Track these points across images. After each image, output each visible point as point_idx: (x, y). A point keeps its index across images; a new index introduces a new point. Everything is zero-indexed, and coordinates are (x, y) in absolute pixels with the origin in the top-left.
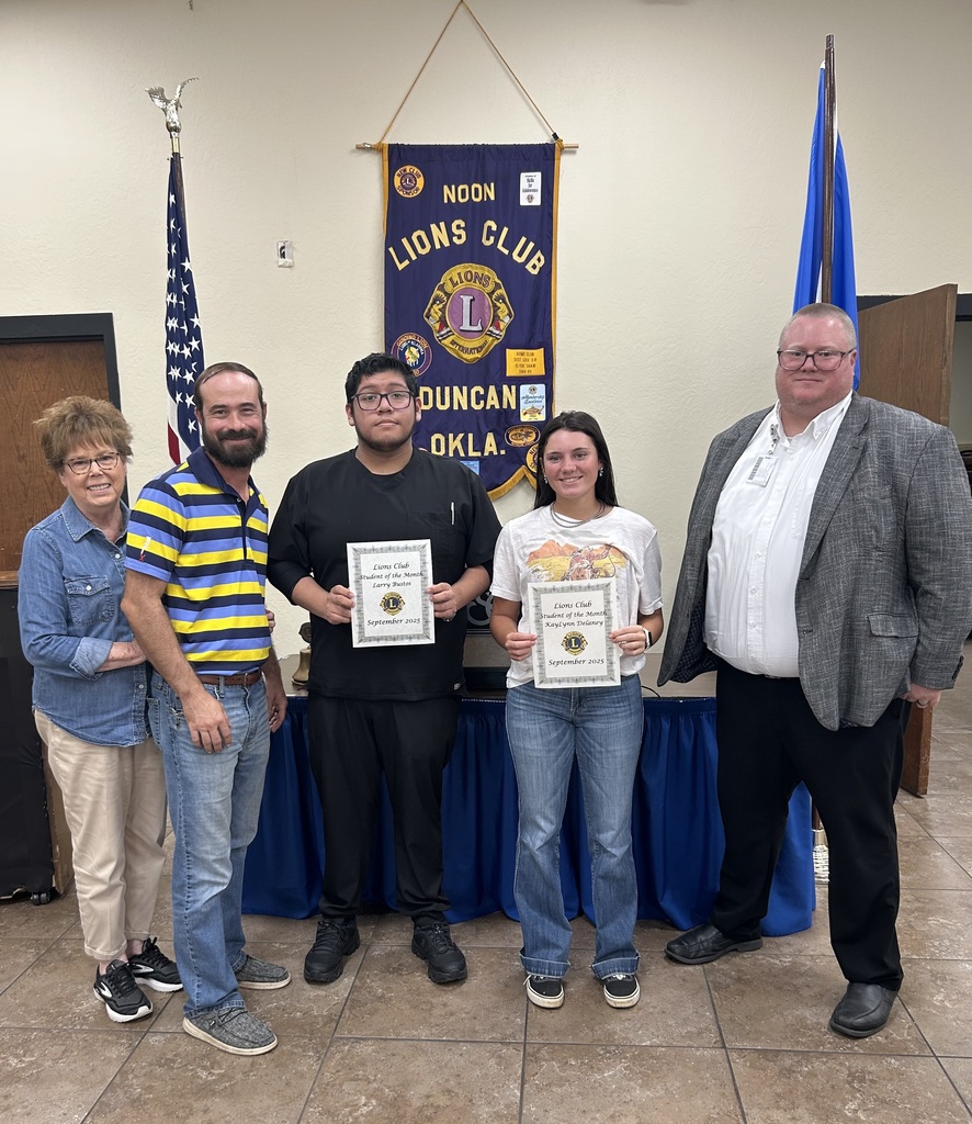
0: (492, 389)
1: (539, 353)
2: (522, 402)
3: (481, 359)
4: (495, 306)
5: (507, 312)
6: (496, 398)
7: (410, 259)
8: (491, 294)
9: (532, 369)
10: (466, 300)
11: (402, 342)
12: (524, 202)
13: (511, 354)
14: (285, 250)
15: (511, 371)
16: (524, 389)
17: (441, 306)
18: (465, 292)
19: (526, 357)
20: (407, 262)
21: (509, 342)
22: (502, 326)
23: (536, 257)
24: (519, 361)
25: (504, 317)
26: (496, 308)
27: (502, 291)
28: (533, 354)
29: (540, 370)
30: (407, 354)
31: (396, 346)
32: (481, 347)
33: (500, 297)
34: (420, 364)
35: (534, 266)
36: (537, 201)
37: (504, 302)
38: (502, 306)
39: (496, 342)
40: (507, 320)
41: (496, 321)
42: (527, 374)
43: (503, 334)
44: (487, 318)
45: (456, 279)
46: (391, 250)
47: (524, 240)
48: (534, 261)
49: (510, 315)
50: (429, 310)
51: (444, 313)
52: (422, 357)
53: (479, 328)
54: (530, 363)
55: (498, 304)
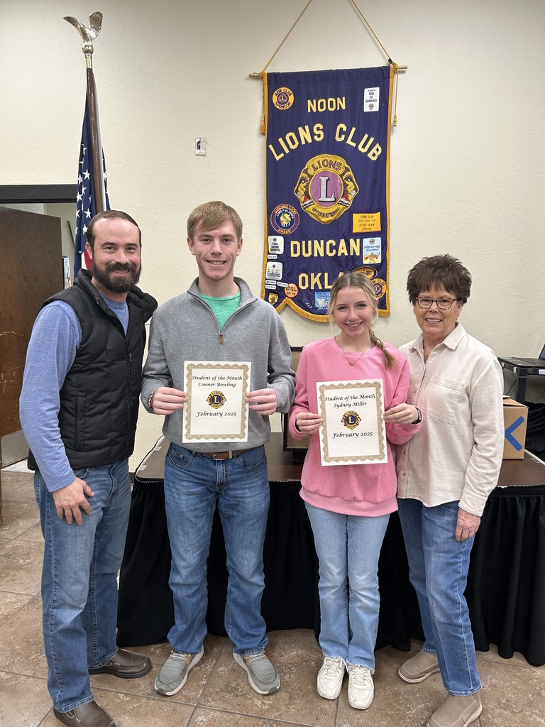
0: (342, 242)
1: (377, 216)
2: (364, 250)
3: (333, 222)
4: (345, 183)
5: (354, 187)
6: (345, 248)
7: (284, 152)
8: (342, 176)
9: (372, 227)
10: (324, 179)
11: (278, 210)
12: (366, 109)
13: (356, 217)
14: (201, 144)
15: (357, 229)
16: (366, 241)
17: (305, 184)
18: (323, 174)
19: (367, 218)
20: (282, 155)
21: (355, 209)
22: (350, 197)
23: (375, 148)
24: (361, 222)
25: (351, 191)
26: (346, 185)
27: (350, 173)
28: (373, 217)
29: (378, 228)
30: (282, 218)
31: (274, 213)
32: (334, 213)
33: (349, 178)
34: (291, 225)
35: (374, 154)
36: (376, 108)
37: (352, 181)
38: (350, 184)
39: (346, 209)
40: (354, 193)
41: (345, 194)
42: (368, 231)
43: (351, 203)
44: (339, 192)
45: (316, 165)
46: (271, 147)
47: (366, 136)
48: (374, 150)
49: (356, 189)
50: (298, 188)
51: (307, 189)
52: (292, 220)
53: (333, 199)
54: (371, 223)
55: (347, 182)
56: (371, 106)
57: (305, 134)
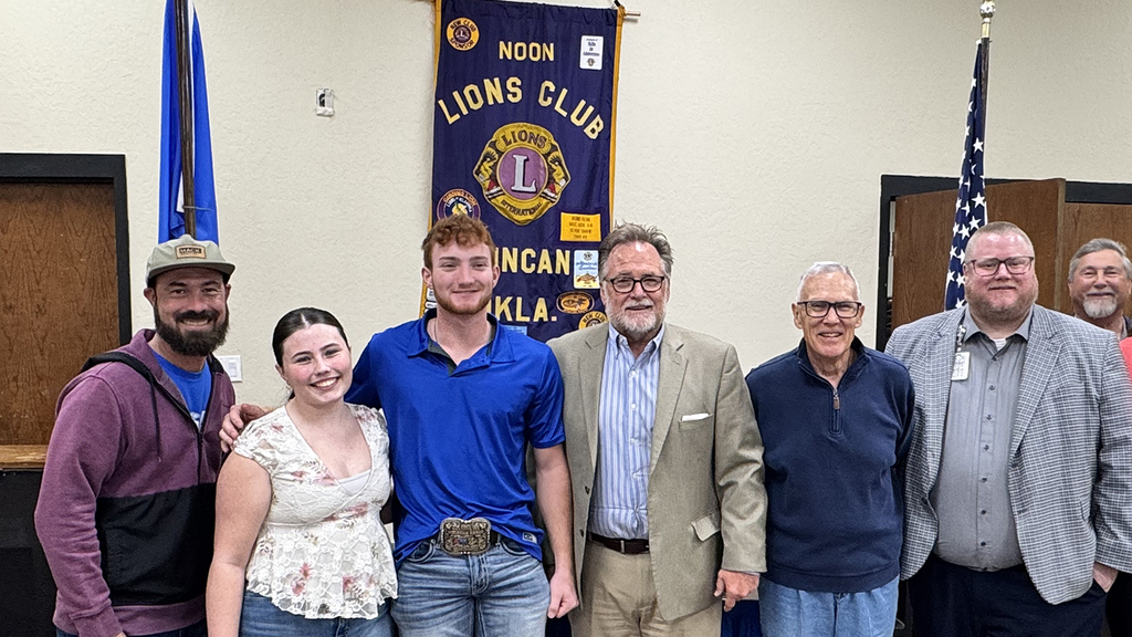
0: (545, 254)
1: (596, 219)
2: (576, 267)
4: (550, 167)
5: (563, 175)
6: (548, 262)
7: (461, 113)
8: (546, 156)
9: (587, 234)
10: (520, 160)
11: (450, 198)
12: (584, 64)
13: (566, 218)
14: (325, 98)
15: (566, 235)
16: (579, 255)
17: (492, 163)
18: (519, 151)
19: (581, 222)
20: (457, 117)
21: (563, 206)
22: (558, 189)
23: (595, 122)
24: (573, 226)
25: (560, 179)
26: (552, 171)
27: (559, 154)
28: (589, 220)
29: (596, 236)
30: (454, 210)
31: (443, 203)
32: (534, 209)
33: (557, 160)
35: (593, 130)
36: (598, 65)
37: (561, 165)
38: (559, 169)
39: (550, 205)
40: (563, 183)
41: (551, 183)
42: (582, 239)
43: (558, 197)
44: (542, 179)
45: (509, 138)
46: (441, 102)
47: (583, 103)
48: (593, 125)
49: (566, 178)
50: (479, 167)
51: (495, 171)
52: (470, 214)
53: (533, 189)
54: (586, 228)
55: (553, 166)
56: (591, 62)
57: (493, 90)
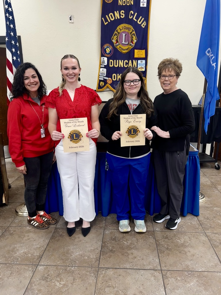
0: (130, 61)
1: (144, 51)
2: (138, 65)
3: (127, 53)
4: (132, 36)
5: (135, 38)
6: (131, 64)
7: (108, 21)
8: (131, 33)
10: (124, 35)
11: (105, 47)
12: (141, 6)
13: (136, 51)
14: (72, 18)
15: (136, 56)
16: (139, 61)
17: (117, 36)
18: (124, 32)
19: (140, 52)
20: (107, 23)
21: (136, 48)
22: (134, 43)
23: (144, 23)
24: (138, 53)
25: (134, 40)
26: (132, 37)
27: (134, 32)
28: (142, 51)
29: (144, 56)
30: (107, 50)
31: (104, 48)
32: (128, 49)
33: (134, 34)
34: (110, 53)
35: (143, 25)
36: (145, 6)
37: (135, 36)
38: (134, 37)
39: (132, 47)
40: (135, 41)
41: (132, 42)
42: (140, 57)
43: (134, 45)
44: (130, 40)
45: (121, 28)
46: (103, 18)
47: (141, 17)
48: (143, 24)
49: (136, 39)
50: (113, 37)
51: (117, 38)
52: (111, 51)
53: (127, 43)
54: (141, 54)
55: (133, 36)
56: (143, 5)
57: (117, 14)
